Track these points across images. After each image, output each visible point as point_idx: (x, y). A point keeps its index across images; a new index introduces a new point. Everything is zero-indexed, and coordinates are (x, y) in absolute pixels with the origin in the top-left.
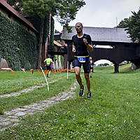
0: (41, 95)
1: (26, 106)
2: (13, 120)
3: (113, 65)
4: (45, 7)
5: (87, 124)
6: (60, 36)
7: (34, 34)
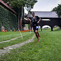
0: (19, 41)
1: (13, 46)
2: (7, 51)
3: (50, 28)
4: (20, 3)
5: (38, 51)
6: (27, 16)
7: (15, 15)
